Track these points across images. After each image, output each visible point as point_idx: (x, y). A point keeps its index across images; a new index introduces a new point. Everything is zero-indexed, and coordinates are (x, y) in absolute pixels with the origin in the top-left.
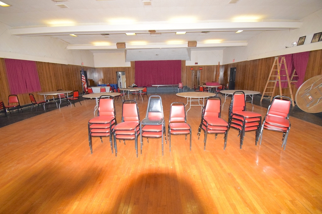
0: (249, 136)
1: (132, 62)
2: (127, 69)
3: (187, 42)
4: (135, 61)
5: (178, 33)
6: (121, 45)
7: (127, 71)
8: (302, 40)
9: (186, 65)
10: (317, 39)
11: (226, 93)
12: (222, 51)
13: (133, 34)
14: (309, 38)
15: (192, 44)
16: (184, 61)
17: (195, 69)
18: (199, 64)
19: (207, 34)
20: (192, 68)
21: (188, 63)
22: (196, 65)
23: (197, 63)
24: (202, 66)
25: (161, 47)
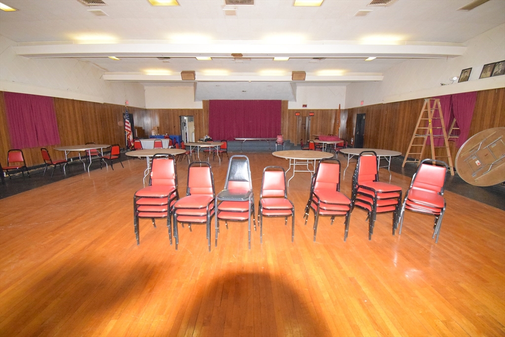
0: (383, 221)
1: (204, 102)
3: (291, 73)
4: (210, 100)
5: (276, 59)
6: (189, 75)
7: (198, 114)
9: (289, 108)
10: (489, 73)
11: (349, 153)
12: (344, 88)
13: (208, 58)
15: (299, 76)
16: (286, 102)
17: (303, 114)
18: (308, 108)
19: (322, 61)
20: (298, 113)
22: (305, 108)
23: (305, 106)
24: (313, 110)
25: (250, 80)
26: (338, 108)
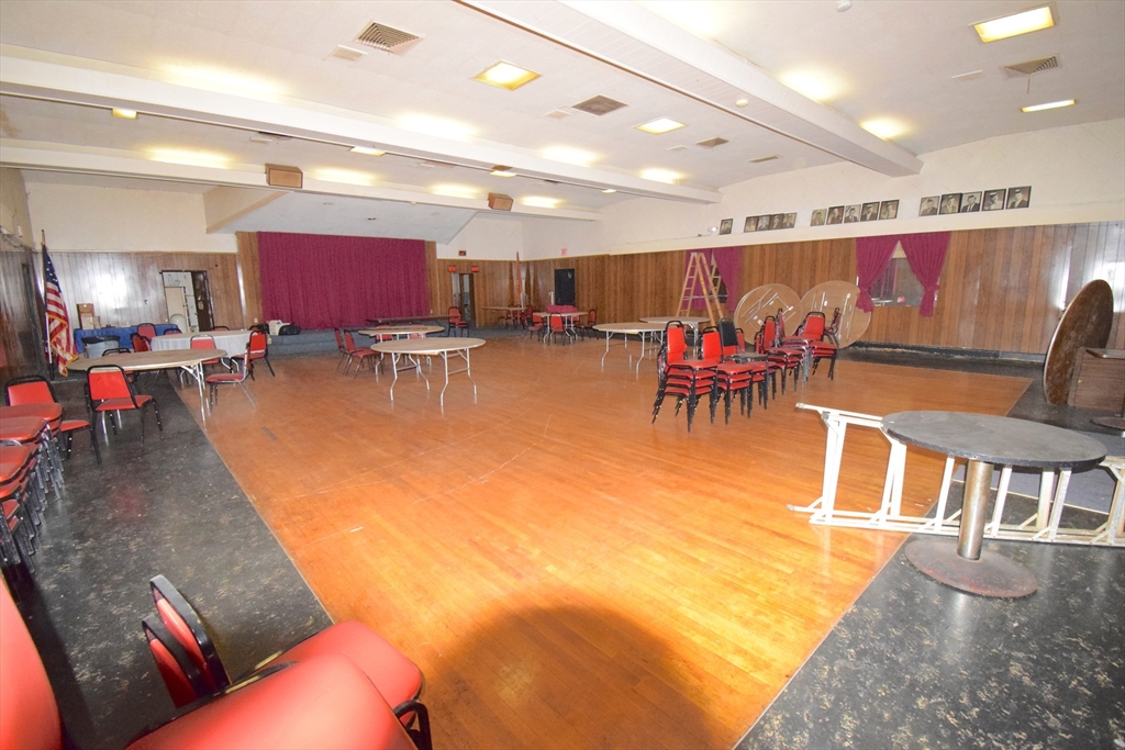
1: (241, 236)
2: (219, 261)
4: (260, 235)
6: (285, 176)
8: (727, 226)
9: (439, 257)
10: (753, 227)
14: (739, 225)
16: (432, 245)
18: (469, 257)
20: (452, 266)
21: (445, 252)
22: (463, 258)
23: (463, 253)
24: (477, 261)
25: (414, 199)
26: (515, 259)
